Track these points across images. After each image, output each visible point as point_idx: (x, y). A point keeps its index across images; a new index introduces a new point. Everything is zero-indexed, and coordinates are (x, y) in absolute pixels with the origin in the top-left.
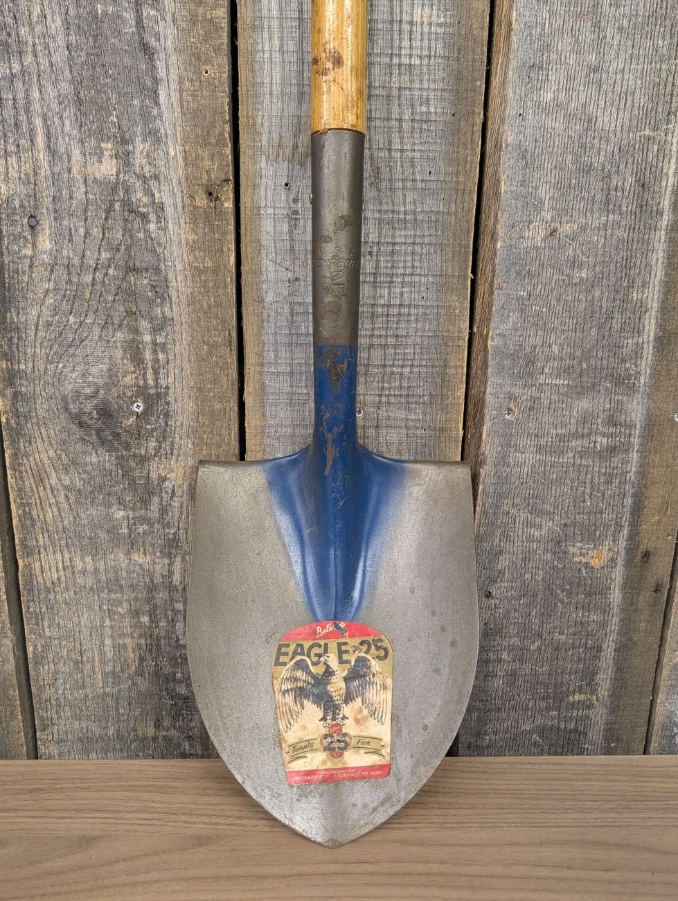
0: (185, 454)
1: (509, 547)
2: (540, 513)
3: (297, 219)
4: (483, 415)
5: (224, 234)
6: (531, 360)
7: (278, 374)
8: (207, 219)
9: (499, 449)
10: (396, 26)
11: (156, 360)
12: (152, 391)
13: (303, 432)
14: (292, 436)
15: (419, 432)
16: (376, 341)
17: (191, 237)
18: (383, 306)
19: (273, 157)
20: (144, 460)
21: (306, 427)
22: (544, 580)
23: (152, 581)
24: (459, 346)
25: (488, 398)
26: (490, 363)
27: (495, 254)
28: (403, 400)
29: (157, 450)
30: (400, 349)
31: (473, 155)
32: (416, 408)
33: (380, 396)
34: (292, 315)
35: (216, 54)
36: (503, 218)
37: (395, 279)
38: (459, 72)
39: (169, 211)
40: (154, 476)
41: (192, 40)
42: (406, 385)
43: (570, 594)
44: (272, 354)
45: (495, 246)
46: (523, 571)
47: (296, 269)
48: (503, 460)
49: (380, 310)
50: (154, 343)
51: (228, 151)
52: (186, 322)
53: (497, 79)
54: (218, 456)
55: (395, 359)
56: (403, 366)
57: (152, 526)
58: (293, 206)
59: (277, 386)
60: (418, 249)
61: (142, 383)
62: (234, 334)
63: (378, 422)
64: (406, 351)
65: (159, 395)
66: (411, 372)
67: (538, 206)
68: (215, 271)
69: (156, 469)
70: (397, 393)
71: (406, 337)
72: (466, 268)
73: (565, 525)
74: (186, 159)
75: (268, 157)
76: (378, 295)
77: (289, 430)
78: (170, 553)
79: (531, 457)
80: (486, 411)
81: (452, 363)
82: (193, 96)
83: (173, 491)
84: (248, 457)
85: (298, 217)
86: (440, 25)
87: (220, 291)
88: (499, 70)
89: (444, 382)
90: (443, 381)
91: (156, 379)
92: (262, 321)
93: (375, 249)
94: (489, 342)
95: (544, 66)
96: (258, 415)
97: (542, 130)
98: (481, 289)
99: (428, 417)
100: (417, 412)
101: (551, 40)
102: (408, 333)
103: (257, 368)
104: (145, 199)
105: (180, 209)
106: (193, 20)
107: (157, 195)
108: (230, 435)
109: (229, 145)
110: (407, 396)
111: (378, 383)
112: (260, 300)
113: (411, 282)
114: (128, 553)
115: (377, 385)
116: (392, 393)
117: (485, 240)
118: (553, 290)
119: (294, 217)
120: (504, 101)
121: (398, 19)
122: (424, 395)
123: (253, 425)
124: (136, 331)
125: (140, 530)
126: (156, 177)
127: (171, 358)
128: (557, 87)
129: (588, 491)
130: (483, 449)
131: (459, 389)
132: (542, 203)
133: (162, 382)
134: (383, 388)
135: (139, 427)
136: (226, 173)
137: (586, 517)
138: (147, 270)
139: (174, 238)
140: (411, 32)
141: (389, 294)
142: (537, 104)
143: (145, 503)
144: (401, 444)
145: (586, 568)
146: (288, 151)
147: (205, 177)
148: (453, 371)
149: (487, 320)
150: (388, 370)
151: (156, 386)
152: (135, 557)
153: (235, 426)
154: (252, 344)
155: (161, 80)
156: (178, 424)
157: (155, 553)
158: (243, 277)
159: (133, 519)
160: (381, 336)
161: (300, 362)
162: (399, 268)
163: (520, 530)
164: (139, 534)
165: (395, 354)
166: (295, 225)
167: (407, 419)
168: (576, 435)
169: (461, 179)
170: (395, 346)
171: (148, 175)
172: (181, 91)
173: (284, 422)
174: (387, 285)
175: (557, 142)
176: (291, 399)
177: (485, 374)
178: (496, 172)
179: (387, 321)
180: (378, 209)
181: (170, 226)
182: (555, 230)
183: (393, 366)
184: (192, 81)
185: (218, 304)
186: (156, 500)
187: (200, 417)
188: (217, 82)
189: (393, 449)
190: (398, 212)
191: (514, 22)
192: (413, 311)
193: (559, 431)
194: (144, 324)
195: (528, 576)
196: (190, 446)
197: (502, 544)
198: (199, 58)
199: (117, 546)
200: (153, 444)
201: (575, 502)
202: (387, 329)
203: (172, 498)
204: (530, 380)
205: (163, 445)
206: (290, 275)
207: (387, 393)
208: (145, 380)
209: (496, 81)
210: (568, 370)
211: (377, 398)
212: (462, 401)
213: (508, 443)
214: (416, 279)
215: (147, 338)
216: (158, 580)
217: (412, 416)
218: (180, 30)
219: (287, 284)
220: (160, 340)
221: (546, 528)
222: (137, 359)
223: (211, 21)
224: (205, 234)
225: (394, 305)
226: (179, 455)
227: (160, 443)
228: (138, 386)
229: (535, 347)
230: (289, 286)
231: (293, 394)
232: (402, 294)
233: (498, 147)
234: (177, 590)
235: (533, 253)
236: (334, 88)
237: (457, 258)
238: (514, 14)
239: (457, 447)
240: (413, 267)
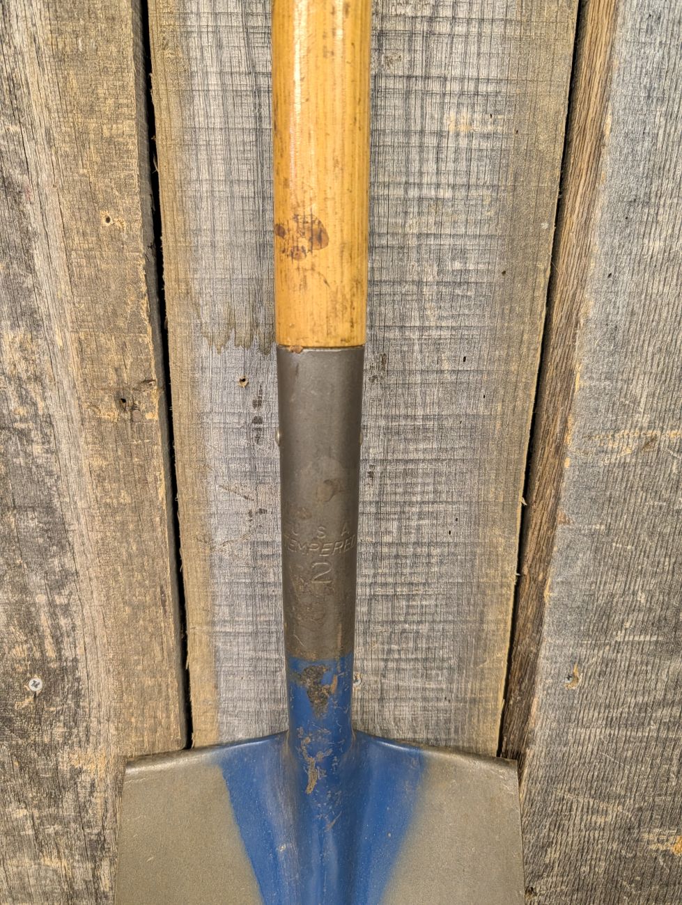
0: (107, 741)
1: (561, 837)
2: (608, 797)
3: (259, 429)
4: (533, 683)
5: (148, 458)
6: (606, 613)
7: (237, 635)
8: (120, 437)
9: (554, 725)
10: (415, 140)
11: (56, 627)
12: (53, 665)
13: (273, 707)
14: (258, 713)
15: (441, 704)
16: (379, 591)
17: (98, 462)
18: (390, 545)
19: (219, 341)
20: (48, 750)
21: (277, 701)
22: (606, 871)
23: (71, 887)
24: (501, 595)
25: (543, 663)
26: (547, 619)
27: (561, 475)
28: (419, 665)
29: (67, 737)
30: (414, 600)
31: (533, 331)
32: (438, 675)
33: (386, 660)
34: (255, 559)
35: (120, 191)
36: (574, 426)
37: (407, 509)
38: (515, 209)
39: (61, 427)
40: (64, 768)
41: (81, 171)
42: (424, 646)
43: (640, 886)
44: (227, 610)
45: (561, 464)
46: (579, 864)
47: (260, 498)
48: (558, 737)
49: (385, 550)
50: (51, 604)
51: (148, 338)
52: (97, 578)
53: (575, 217)
54: (154, 744)
55: (407, 614)
56: (420, 622)
57: (67, 825)
58: (255, 412)
59: (235, 649)
60: (443, 468)
61: (38, 655)
62: (170, 591)
63: (382, 693)
64: (424, 603)
65: (63, 670)
66: (433, 630)
67: (628, 408)
68: (137, 509)
69: (66, 760)
70: (410, 656)
71: (424, 584)
72: (515, 492)
73: (640, 809)
74: (81, 351)
75: (212, 340)
76: (383, 529)
77: (253, 706)
78: (93, 857)
79: (598, 732)
80: (538, 679)
81: (490, 617)
82: (88, 258)
83: (93, 785)
84: (197, 740)
85: (261, 426)
86: (487, 136)
87: (146, 536)
88: (577, 204)
89: (480, 641)
90: (478, 639)
91: (59, 650)
92: (211, 566)
93: (379, 469)
94: (546, 593)
95: (653, 200)
96: (209, 687)
97: (643, 296)
98: (538, 517)
99: (455, 686)
100: (440, 678)
101: (666, 160)
102: (426, 580)
103: (205, 628)
104: (22, 411)
105: (77, 425)
106: (80, 138)
107: (41, 405)
108: (168, 717)
109: (149, 329)
110: (426, 659)
111: (383, 644)
112: (207, 540)
113: (432, 512)
114: (35, 858)
115: (381, 647)
116: (403, 656)
117: (546, 452)
118: (644, 521)
119: (257, 426)
120: (586, 253)
121: (418, 128)
122: (450, 658)
123: (201, 699)
124: (24, 589)
125: (51, 830)
126: (37, 378)
127: (78, 623)
128: (670, 231)
129: (675, 769)
130: (531, 725)
131: (500, 649)
132: (636, 402)
133: (67, 653)
134: (390, 651)
135: (39, 711)
136: (148, 371)
137: (669, 798)
138: (34, 509)
139: (72, 464)
140: (439, 148)
141: (399, 528)
142: (638, 258)
143: (55, 800)
144: (415, 719)
145: (664, 856)
146: (243, 332)
147: (112, 377)
148: (493, 627)
149: (545, 560)
150: (398, 628)
151: (60, 658)
152: (46, 861)
153: (175, 707)
154: (197, 597)
155: (35, 234)
156: (94, 704)
157: (72, 856)
158: (181, 509)
159: (39, 818)
160: (385, 585)
161: (267, 619)
162: (414, 494)
163: (578, 818)
164: (49, 835)
165: (408, 607)
166: (258, 438)
167: (424, 689)
168: (663, 703)
169: (514, 367)
170: (409, 597)
171: (24, 376)
172: (68, 251)
173: (246, 695)
174: (397, 517)
175: (664, 315)
176: (255, 667)
177: (539, 632)
178: (567, 357)
179: (396, 564)
180: (383, 413)
181: (64, 447)
182: (653, 439)
183: (405, 622)
184: (84, 234)
185: (142, 553)
186: (69, 797)
187: (125, 697)
188: (125, 237)
189: (405, 726)
190: (414, 418)
191: (607, 132)
192: (435, 551)
193: (640, 699)
194: (36, 579)
195: (585, 869)
196: (113, 731)
197: (552, 834)
198: (93, 199)
199: (20, 849)
200: (59, 730)
201: (655, 782)
202: (395, 575)
203: (91, 793)
204: (603, 638)
205: (75, 731)
206: (252, 506)
207: (396, 656)
208: (43, 652)
209: (572, 220)
210: (658, 624)
211: (382, 664)
212: (504, 665)
213: (568, 716)
214: (442, 507)
215: (41, 599)
216: (80, 885)
217: (433, 685)
218: (62, 156)
219: (247, 518)
220: (59, 600)
221: (614, 812)
222: (28, 624)
223: (110, 140)
224: (117, 459)
225: (407, 544)
226: (98, 743)
227: (71, 728)
228: (33, 660)
229: (612, 595)
230: (250, 521)
231: (259, 659)
232: (419, 528)
233: (572, 320)
234: (106, 897)
235: (618, 472)
236: (313, 281)
237: (502, 478)
238: (609, 120)
239: (495, 721)
240: (435, 492)
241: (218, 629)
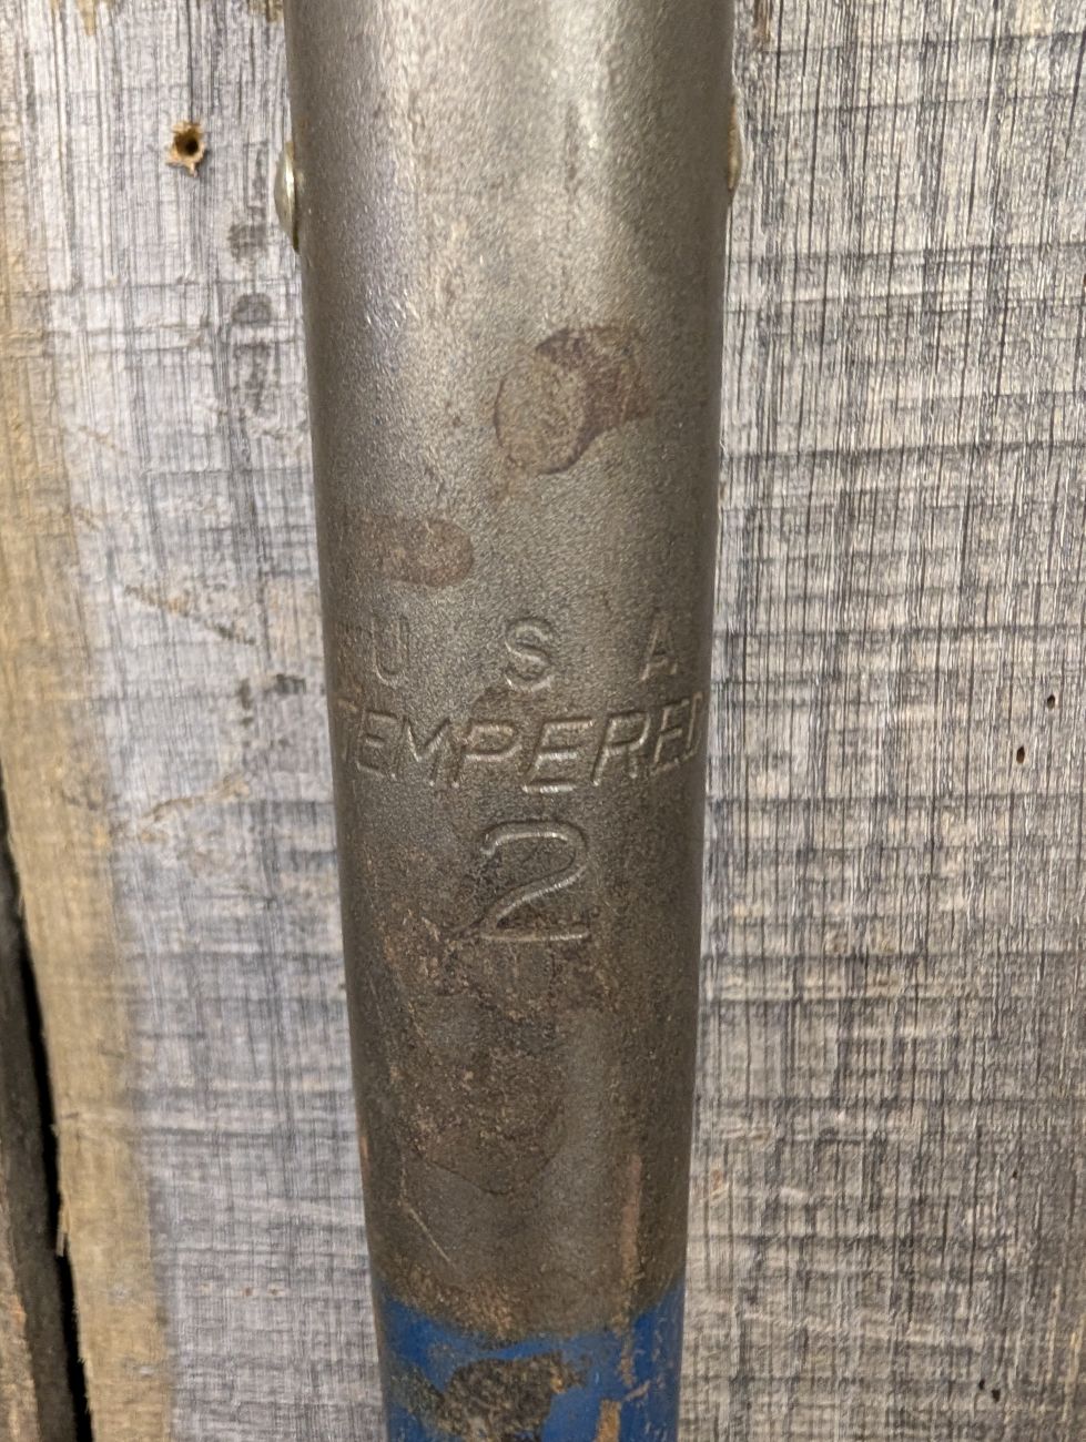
3: (263, 348)
15: (965, 1406)
28: (885, 1264)
30: (870, 1020)
32: (952, 1299)
33: (761, 1243)
42: (905, 1192)
44: (180, 1052)
47: (276, 632)
55: (844, 1071)
56: (889, 1106)
64: (909, 1031)
66: (937, 1133)
70: (851, 1229)
99: (1018, 1341)
103: (112, 1116)
110: (910, 1243)
111: (748, 1181)
115: (740, 1192)
116: (824, 1229)
119: (249, 336)
122: (1001, 1239)
134: (775, 1210)
150: (807, 1125)
161: (325, 1086)
165: (847, 1046)
166: (256, 387)
167: (901, 1349)
170: (852, 1010)
183: (835, 1102)
206: (247, 666)
207: (799, 1228)
211: (745, 1255)
217: (935, 1336)
219: (234, 712)
230: (248, 723)
241: (155, 1118)
